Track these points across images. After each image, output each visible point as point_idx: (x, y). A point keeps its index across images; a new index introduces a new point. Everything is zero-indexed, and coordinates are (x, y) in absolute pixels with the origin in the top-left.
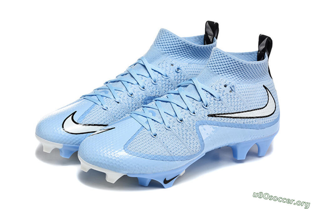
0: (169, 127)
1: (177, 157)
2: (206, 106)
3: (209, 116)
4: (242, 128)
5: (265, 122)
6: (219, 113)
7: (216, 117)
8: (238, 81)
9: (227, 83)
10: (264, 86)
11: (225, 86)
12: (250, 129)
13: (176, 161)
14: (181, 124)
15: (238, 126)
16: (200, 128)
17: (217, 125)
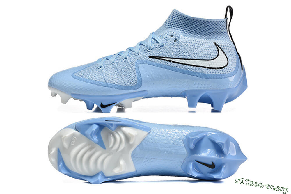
0: (114, 63)
1: (111, 84)
2: (150, 50)
3: (150, 57)
4: (184, 74)
5: (210, 73)
6: (159, 56)
7: (156, 59)
8: (186, 34)
9: (174, 34)
10: (215, 43)
11: (172, 36)
12: (193, 76)
13: (110, 88)
14: (124, 61)
15: (180, 71)
16: (140, 65)
17: (157, 65)
